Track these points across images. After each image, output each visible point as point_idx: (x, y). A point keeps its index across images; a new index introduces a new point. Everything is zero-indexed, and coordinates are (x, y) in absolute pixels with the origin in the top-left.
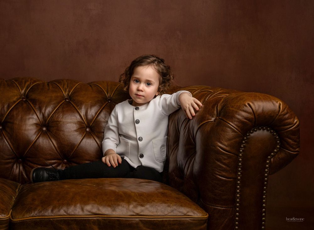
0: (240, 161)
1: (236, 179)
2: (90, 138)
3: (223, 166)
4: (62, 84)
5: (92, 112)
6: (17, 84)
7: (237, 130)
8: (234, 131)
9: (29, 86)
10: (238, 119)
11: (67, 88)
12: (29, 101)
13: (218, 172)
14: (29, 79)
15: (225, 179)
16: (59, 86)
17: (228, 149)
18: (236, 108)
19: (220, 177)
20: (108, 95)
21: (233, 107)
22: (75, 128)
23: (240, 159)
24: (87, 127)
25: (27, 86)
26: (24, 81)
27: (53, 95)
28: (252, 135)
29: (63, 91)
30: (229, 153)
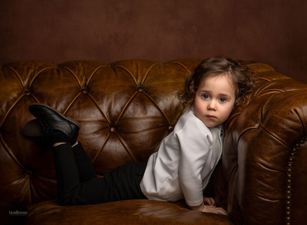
0: (289, 178)
1: (284, 200)
2: (115, 140)
3: (266, 185)
4: (77, 69)
5: (117, 107)
6: (17, 73)
7: (281, 142)
8: (277, 143)
9: (33, 75)
10: (283, 129)
11: (84, 74)
12: (34, 97)
13: (260, 192)
14: (33, 65)
15: (269, 200)
16: (73, 73)
17: (270, 165)
18: (280, 115)
19: (263, 199)
20: (138, 82)
21: (276, 113)
22: (95, 130)
23: (290, 175)
24: (111, 127)
25: (31, 75)
26: (25, 68)
27: (65, 87)
28: (302, 145)
29: (78, 79)
30: (272, 170)
